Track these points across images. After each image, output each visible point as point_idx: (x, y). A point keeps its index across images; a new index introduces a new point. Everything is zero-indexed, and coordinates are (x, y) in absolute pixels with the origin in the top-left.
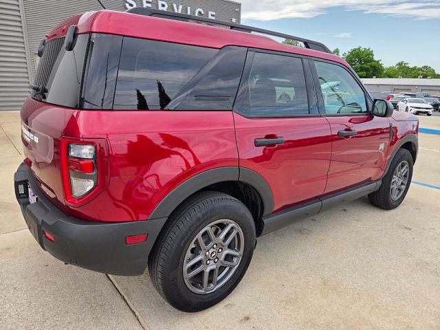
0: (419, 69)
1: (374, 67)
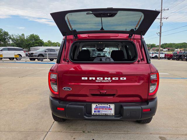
0: (56, 43)
1: (41, 42)
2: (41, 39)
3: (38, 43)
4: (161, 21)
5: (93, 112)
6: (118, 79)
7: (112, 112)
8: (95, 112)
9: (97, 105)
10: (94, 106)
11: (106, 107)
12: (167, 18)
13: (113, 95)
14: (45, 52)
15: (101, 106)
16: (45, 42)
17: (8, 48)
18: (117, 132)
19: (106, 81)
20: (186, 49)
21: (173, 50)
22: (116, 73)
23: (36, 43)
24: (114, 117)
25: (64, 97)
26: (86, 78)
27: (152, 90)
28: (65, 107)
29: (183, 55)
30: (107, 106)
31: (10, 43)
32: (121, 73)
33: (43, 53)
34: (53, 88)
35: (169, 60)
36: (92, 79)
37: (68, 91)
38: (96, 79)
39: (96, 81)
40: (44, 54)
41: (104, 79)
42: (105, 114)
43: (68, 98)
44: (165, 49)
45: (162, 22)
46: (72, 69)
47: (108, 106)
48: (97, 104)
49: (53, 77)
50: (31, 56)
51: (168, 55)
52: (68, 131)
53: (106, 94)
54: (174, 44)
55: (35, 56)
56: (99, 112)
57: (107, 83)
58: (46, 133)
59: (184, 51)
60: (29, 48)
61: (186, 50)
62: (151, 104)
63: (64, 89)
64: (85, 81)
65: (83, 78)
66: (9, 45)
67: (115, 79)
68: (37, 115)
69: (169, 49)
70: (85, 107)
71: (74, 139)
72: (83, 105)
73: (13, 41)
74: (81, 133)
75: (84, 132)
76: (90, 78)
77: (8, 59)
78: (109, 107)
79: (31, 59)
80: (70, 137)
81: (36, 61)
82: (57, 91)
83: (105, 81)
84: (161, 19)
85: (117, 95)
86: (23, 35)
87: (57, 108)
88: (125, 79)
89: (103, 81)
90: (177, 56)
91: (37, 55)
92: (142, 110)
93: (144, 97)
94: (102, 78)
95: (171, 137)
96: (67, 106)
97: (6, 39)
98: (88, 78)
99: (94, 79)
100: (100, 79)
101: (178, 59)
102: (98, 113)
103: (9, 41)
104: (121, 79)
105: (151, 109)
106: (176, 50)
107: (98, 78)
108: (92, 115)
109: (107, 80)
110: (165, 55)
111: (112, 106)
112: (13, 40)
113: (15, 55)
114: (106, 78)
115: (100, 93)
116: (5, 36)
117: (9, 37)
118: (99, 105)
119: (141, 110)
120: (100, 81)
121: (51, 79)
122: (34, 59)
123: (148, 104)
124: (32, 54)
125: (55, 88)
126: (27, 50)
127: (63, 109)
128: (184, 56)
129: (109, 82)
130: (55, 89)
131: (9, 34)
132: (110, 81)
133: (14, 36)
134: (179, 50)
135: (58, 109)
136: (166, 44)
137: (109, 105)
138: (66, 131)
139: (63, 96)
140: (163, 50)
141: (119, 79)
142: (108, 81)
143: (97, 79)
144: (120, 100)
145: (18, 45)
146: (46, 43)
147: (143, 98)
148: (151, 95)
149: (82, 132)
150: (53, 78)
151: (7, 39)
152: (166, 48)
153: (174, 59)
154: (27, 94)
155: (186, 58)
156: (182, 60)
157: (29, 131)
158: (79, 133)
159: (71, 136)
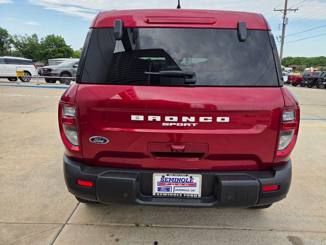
1: (68, 50)
2: (67, 44)
3: (63, 52)
4: (285, 14)
5: (155, 191)
6: (211, 121)
7: (197, 191)
8: (159, 189)
9: (163, 176)
10: (157, 178)
11: (183, 180)
12: (295, 10)
13: (199, 155)
14: (74, 67)
15: (172, 177)
16: (75, 50)
17: (6, 59)
18: (203, 227)
19: (185, 125)
20: (325, 68)
21: (301, 70)
22: (203, 107)
23: (60, 51)
24: (199, 200)
25: (92, 156)
26: (141, 118)
27: (283, 144)
28: (94, 180)
29: (321, 79)
30: (186, 178)
31: (11, 51)
32: (215, 106)
33: (69, 69)
34: (69, 138)
35: (295, 86)
36: (154, 120)
37: (101, 145)
38: (163, 120)
39: (164, 124)
40: (71, 72)
41: (180, 121)
42: (180, 195)
43: (102, 159)
44: (288, 68)
45: (287, 16)
46: (117, 97)
47: (189, 177)
48: (165, 174)
49: (68, 113)
50: (48, 75)
51: (294, 78)
52: (105, 224)
53: (185, 152)
54: (304, 58)
55: (55, 75)
56: (168, 190)
57: (187, 128)
58: (60, 228)
59: (320, 72)
60: (47, 60)
61: (325, 70)
62: (279, 174)
63: (93, 140)
64: (138, 124)
65: (134, 118)
66: (9, 54)
67: (205, 119)
68: (45, 189)
69: (294, 68)
70: (137, 180)
71: (117, 240)
72: (133, 175)
73: (16, 47)
74: (132, 227)
75: (138, 226)
76: (150, 118)
77: (7, 80)
78: (189, 180)
79: (48, 81)
80: (108, 238)
81: (58, 84)
82: (77, 144)
83: (182, 125)
84: (285, 11)
85: (208, 155)
86: (35, 36)
87: (77, 180)
88: (227, 119)
89: (178, 124)
90: (310, 79)
91: (59, 72)
92: (261, 188)
93: (267, 159)
94: (175, 119)
95: (312, 238)
96: (99, 177)
97: (4, 42)
98: (146, 118)
99: (158, 118)
100: (172, 119)
101: (310, 86)
102: (165, 193)
103: (10, 47)
104: (219, 119)
105: (279, 186)
106: (307, 69)
107: (167, 118)
108: (154, 197)
109: (188, 122)
110: (289, 78)
111: (197, 179)
112: (16, 45)
113: (17, 72)
114: (185, 119)
115: (172, 150)
116: (3, 37)
117: (8, 40)
118: (168, 175)
119: (259, 187)
120: (171, 124)
121: (64, 117)
122: (54, 81)
123: (274, 175)
124: (50, 70)
125: (73, 137)
126: (43, 64)
127: (90, 184)
128: (323, 80)
129: (192, 127)
130: (74, 139)
131: (9, 33)
132: (194, 125)
133: (19, 38)
134: (312, 69)
135: (80, 182)
136: (291, 58)
137: (190, 175)
138: (102, 224)
139: (90, 155)
140: (284, 69)
141: (214, 119)
142: (189, 125)
143: (166, 120)
144: (214, 166)
145: (27, 54)
146: (76, 52)
147: (264, 161)
148: (280, 157)
149: (133, 225)
150: (68, 116)
151: (6, 42)
152: (291, 65)
153: (303, 85)
154: (32, 146)
155: (324, 83)
156: (318, 88)
157: (27, 222)
158: (128, 228)
159: (111, 234)
